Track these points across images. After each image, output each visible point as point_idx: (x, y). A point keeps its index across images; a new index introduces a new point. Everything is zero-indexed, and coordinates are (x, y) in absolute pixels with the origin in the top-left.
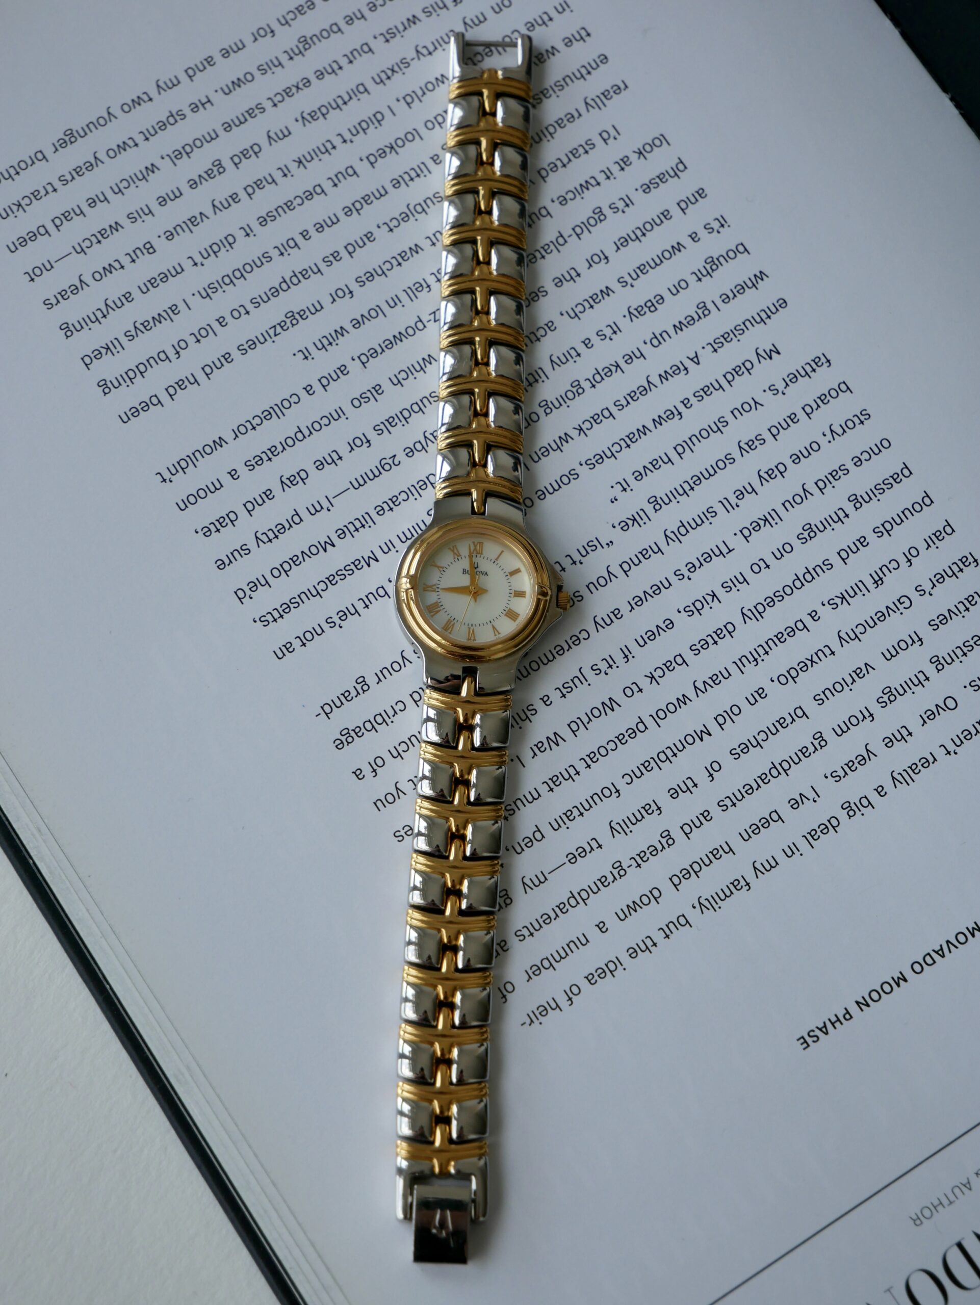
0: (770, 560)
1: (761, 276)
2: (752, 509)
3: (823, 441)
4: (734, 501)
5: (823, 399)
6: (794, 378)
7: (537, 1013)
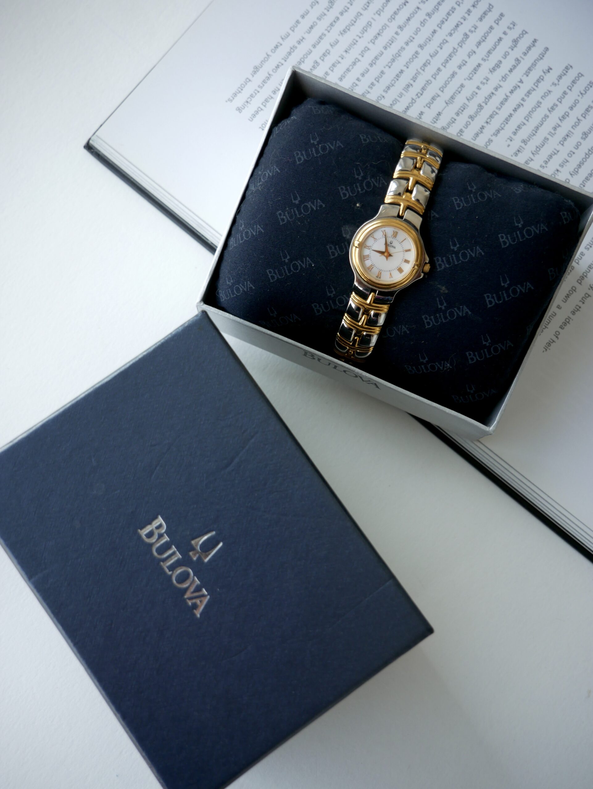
0: (574, 150)
1: (535, 41)
2: (561, 133)
3: (579, 98)
4: (553, 132)
5: (574, 82)
6: (560, 77)
7: (547, 346)
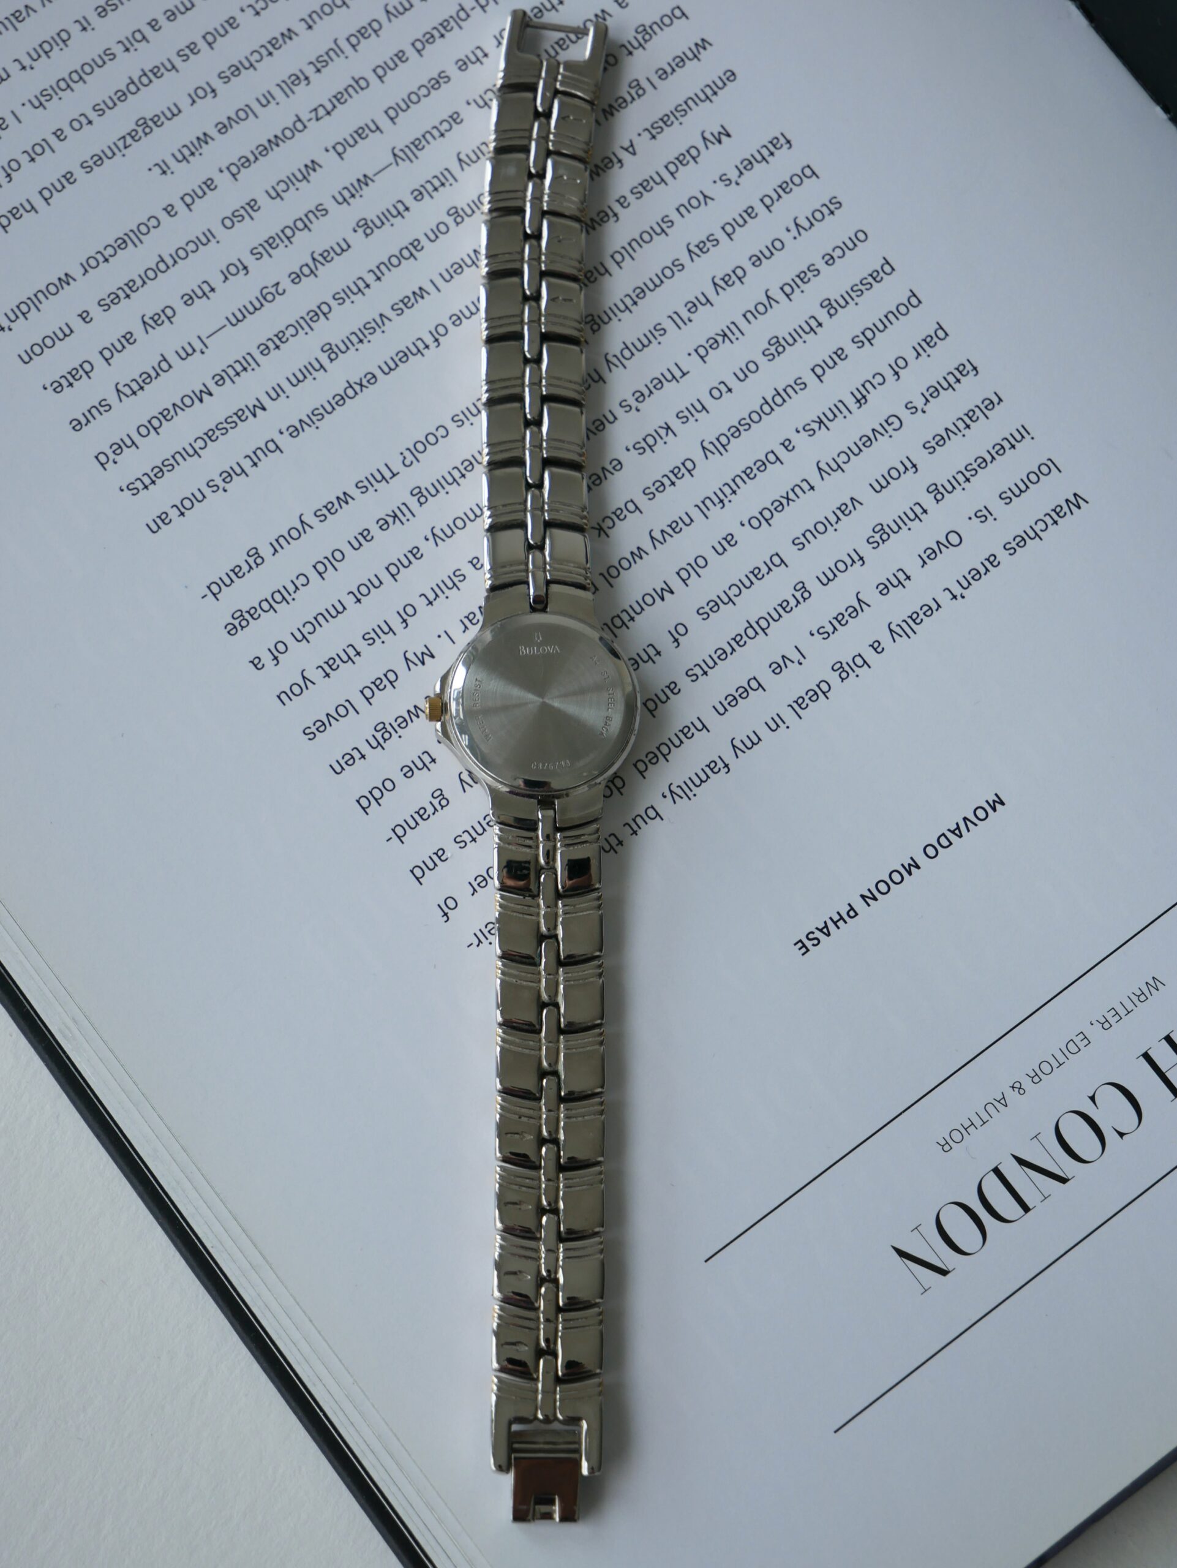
0: (732, 382)
1: (703, 44)
2: (708, 322)
3: (787, 238)
4: (685, 315)
5: (784, 188)
6: (748, 164)
7: (485, 931)
